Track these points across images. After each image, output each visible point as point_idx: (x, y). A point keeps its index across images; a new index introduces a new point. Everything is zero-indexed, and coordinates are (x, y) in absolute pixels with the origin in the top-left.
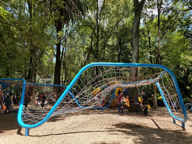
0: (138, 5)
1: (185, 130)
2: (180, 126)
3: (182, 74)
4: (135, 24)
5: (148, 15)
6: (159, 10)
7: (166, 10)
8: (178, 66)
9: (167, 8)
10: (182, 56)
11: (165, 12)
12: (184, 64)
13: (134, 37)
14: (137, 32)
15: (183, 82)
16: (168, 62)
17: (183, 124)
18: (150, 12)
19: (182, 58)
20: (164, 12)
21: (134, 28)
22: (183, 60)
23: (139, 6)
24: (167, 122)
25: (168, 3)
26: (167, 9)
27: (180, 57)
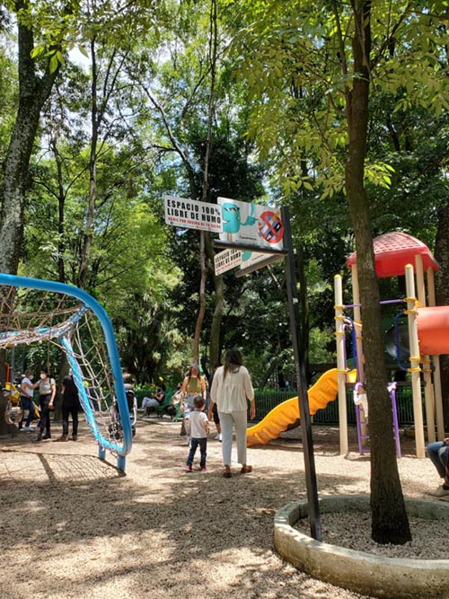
0: (30, 85)
1: (125, 475)
2: (114, 467)
3: (146, 318)
4: (17, 142)
5: (67, 130)
6: (96, 125)
7: (114, 132)
8: (138, 297)
9: (118, 126)
10: (149, 269)
11: (113, 136)
12: (152, 290)
13: (8, 184)
14: (19, 170)
15: (146, 340)
16: (114, 281)
17: (122, 459)
18: (73, 121)
19: (150, 276)
20: (108, 134)
21: (10, 156)
22: (151, 279)
23: (35, 90)
24: (83, 459)
25: (121, 114)
26: (117, 130)
27: (145, 272)
